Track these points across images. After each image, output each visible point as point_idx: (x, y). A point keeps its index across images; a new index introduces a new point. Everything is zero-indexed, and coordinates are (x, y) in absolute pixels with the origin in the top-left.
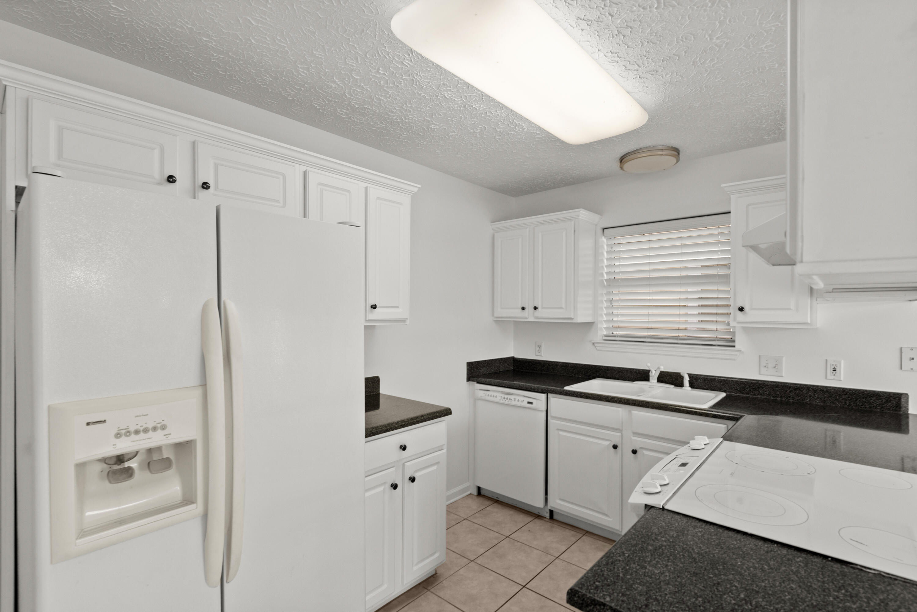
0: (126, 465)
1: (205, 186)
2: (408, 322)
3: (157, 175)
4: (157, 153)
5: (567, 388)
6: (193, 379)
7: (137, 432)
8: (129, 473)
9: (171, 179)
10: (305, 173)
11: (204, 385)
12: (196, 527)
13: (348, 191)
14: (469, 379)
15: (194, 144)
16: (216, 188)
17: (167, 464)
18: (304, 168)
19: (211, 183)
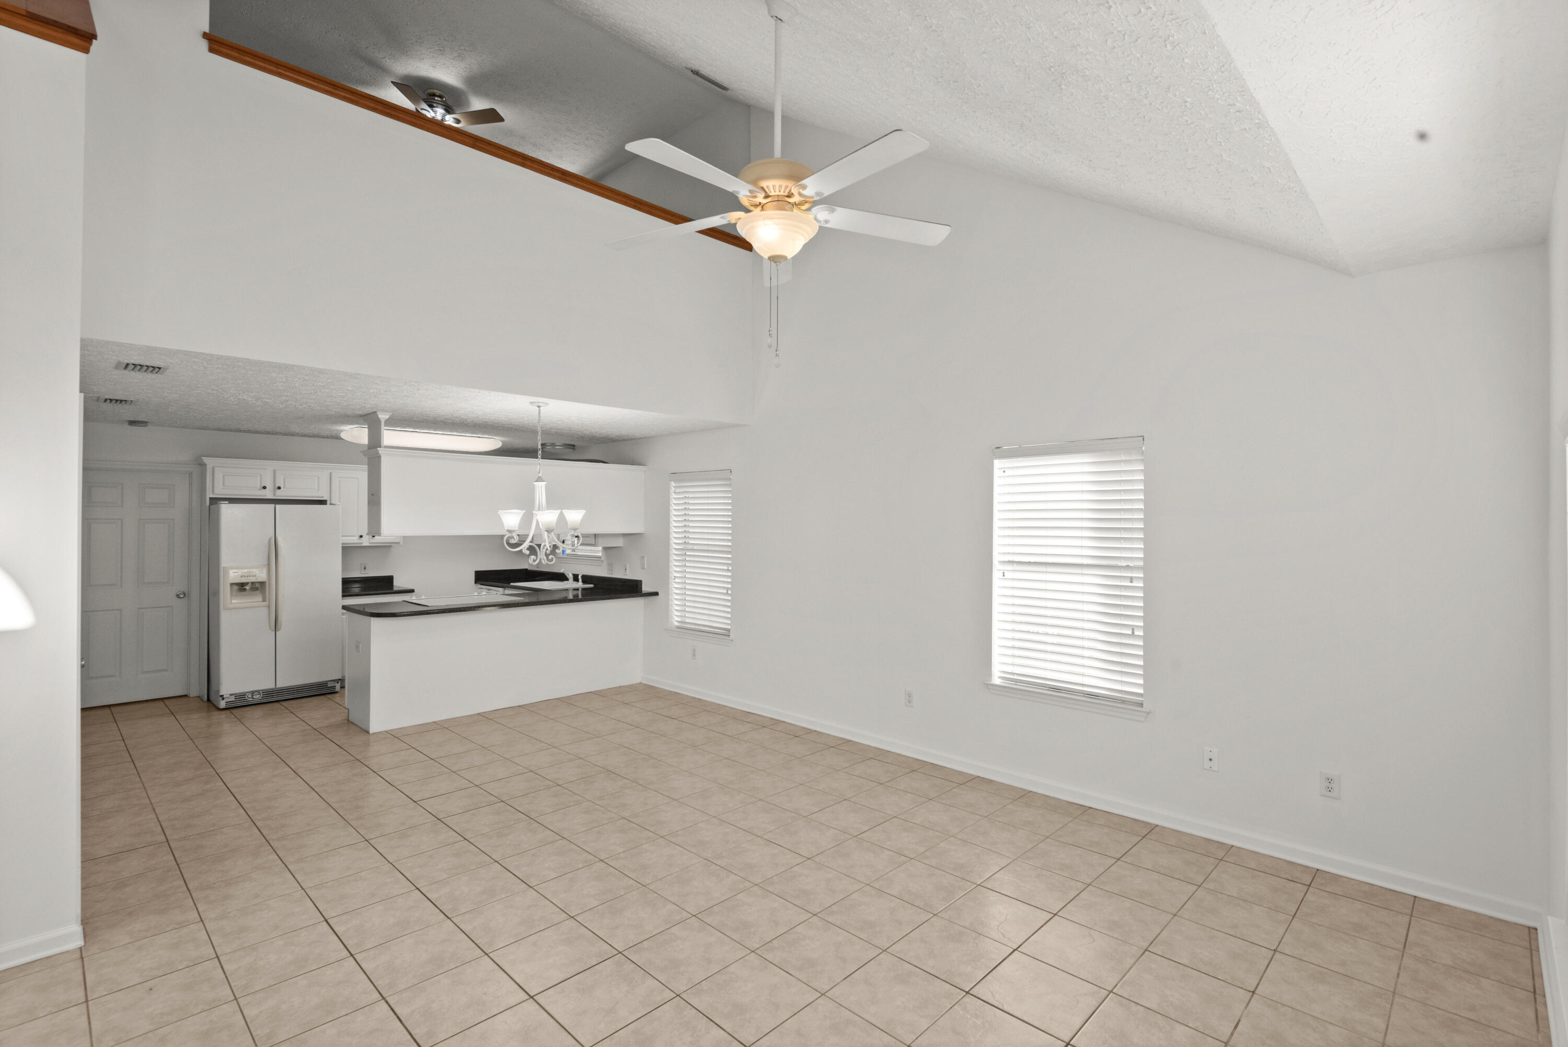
0: (245, 587)
1: (279, 488)
2: (401, 544)
3: (259, 486)
4: (259, 478)
5: (512, 584)
6: (266, 562)
7: (247, 576)
8: (245, 590)
9: (264, 488)
10: (331, 473)
11: (269, 565)
12: (265, 610)
13: (357, 478)
14: (476, 582)
15: (275, 471)
16: (284, 487)
17: (257, 589)
18: (330, 471)
19: (282, 487)
